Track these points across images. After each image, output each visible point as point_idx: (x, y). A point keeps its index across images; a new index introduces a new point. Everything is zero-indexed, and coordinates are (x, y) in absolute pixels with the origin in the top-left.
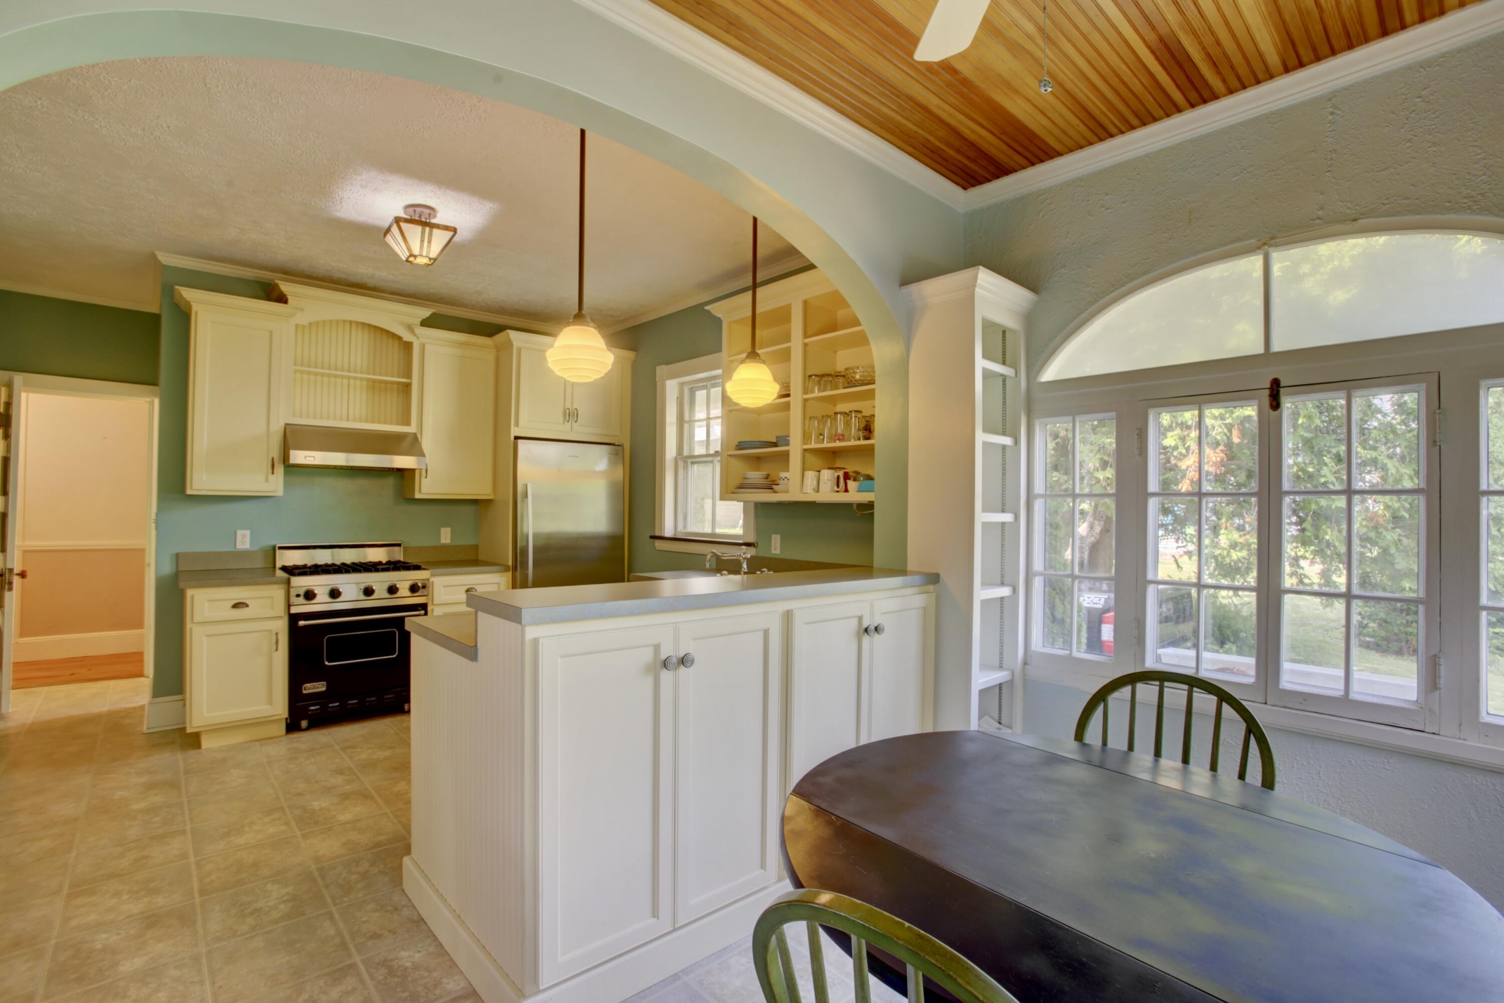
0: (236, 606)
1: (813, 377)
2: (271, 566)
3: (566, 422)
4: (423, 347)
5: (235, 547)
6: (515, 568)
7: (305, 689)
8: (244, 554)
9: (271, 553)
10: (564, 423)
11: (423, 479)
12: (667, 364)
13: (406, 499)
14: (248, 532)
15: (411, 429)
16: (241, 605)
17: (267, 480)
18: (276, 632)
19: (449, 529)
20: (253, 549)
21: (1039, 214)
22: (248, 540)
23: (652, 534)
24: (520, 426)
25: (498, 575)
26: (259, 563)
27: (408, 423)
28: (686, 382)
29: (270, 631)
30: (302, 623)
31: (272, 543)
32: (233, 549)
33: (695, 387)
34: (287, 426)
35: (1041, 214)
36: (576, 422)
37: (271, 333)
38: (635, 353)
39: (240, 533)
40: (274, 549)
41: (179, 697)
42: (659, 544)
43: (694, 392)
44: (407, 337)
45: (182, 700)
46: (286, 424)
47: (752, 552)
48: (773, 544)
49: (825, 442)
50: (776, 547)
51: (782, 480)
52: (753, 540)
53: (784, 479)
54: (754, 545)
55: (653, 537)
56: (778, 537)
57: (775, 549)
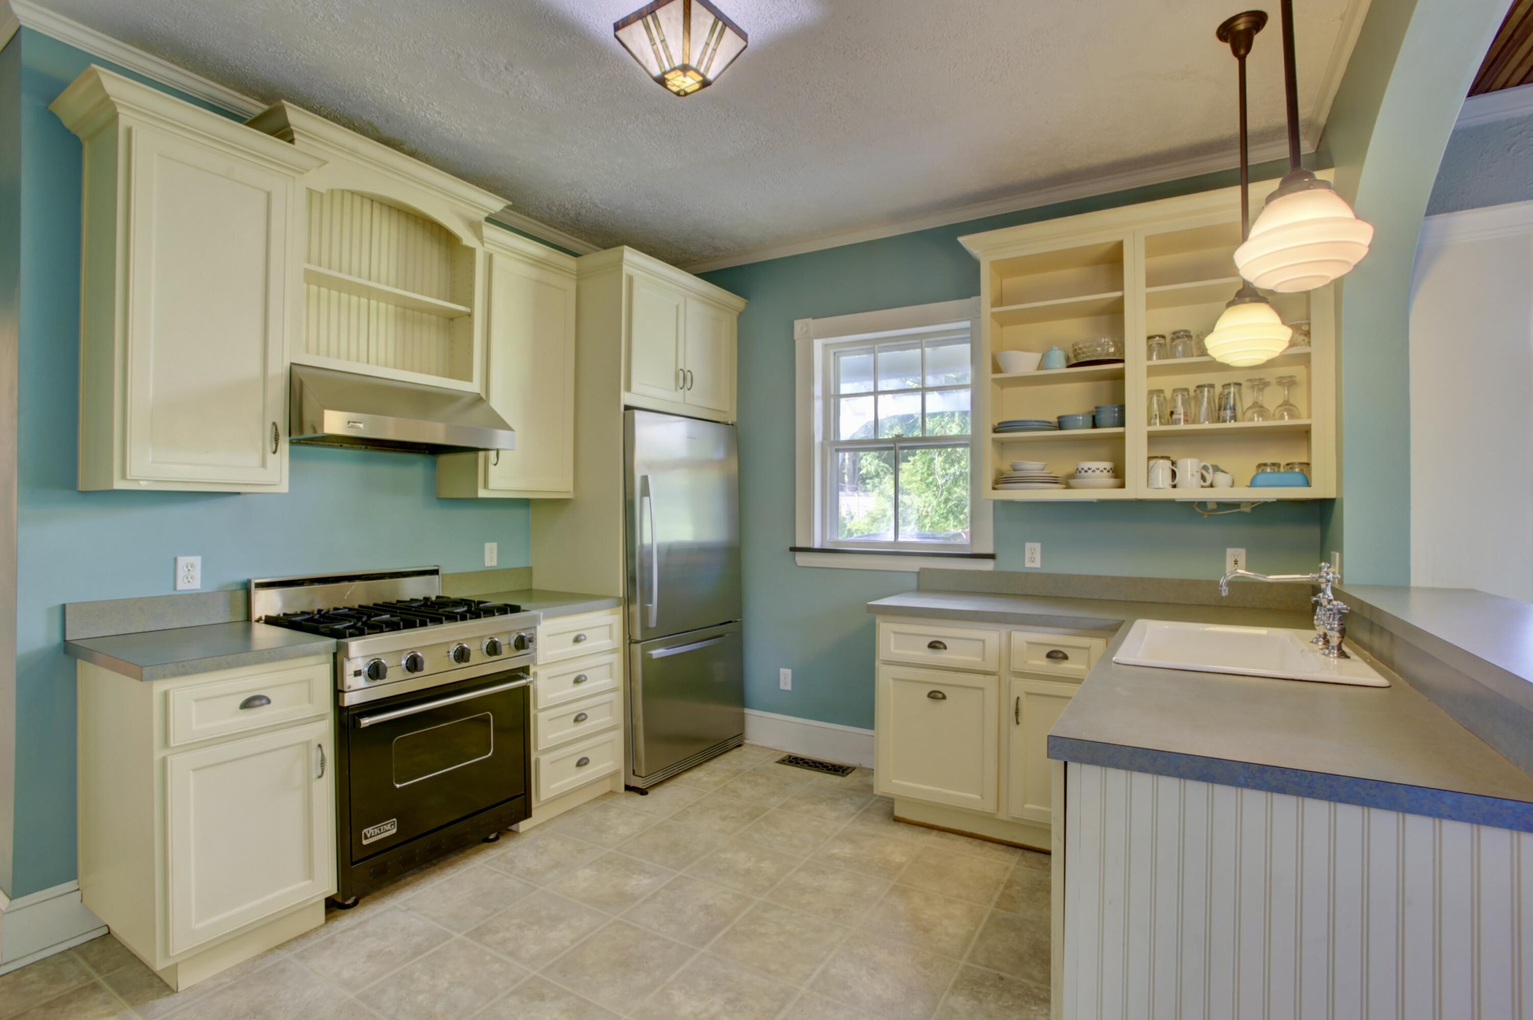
0: (248, 704)
1: (1157, 338)
2: (241, 617)
3: (679, 390)
4: (490, 258)
5: (175, 589)
6: (628, 600)
7: (366, 838)
8: (194, 598)
9: (241, 594)
10: (676, 390)
11: (492, 468)
12: (814, 318)
13: (439, 499)
14: (197, 560)
15: (474, 387)
16: (257, 702)
17: (264, 465)
18: (317, 744)
19: (495, 545)
20: (208, 589)
21: (1509, 150)
22: (197, 573)
23: (792, 546)
24: (632, 391)
25: (608, 612)
26: (219, 614)
27: (468, 378)
28: (831, 345)
29: (308, 743)
30: (366, 722)
31: (243, 577)
32: (171, 592)
33: (838, 352)
34: (294, 367)
35: (1513, 149)
36: (689, 389)
37: (269, 195)
38: (746, 301)
39: (182, 561)
40: (246, 589)
41: (71, 885)
42: (802, 559)
43: (838, 357)
44: (468, 239)
45: (78, 890)
46: (292, 364)
47: (987, 566)
48: (1028, 555)
49: (1182, 423)
50: (1034, 558)
51: (1083, 472)
52: (989, 550)
53: (1086, 471)
54: (991, 557)
55: (794, 549)
56: (1037, 546)
57: (1032, 562)
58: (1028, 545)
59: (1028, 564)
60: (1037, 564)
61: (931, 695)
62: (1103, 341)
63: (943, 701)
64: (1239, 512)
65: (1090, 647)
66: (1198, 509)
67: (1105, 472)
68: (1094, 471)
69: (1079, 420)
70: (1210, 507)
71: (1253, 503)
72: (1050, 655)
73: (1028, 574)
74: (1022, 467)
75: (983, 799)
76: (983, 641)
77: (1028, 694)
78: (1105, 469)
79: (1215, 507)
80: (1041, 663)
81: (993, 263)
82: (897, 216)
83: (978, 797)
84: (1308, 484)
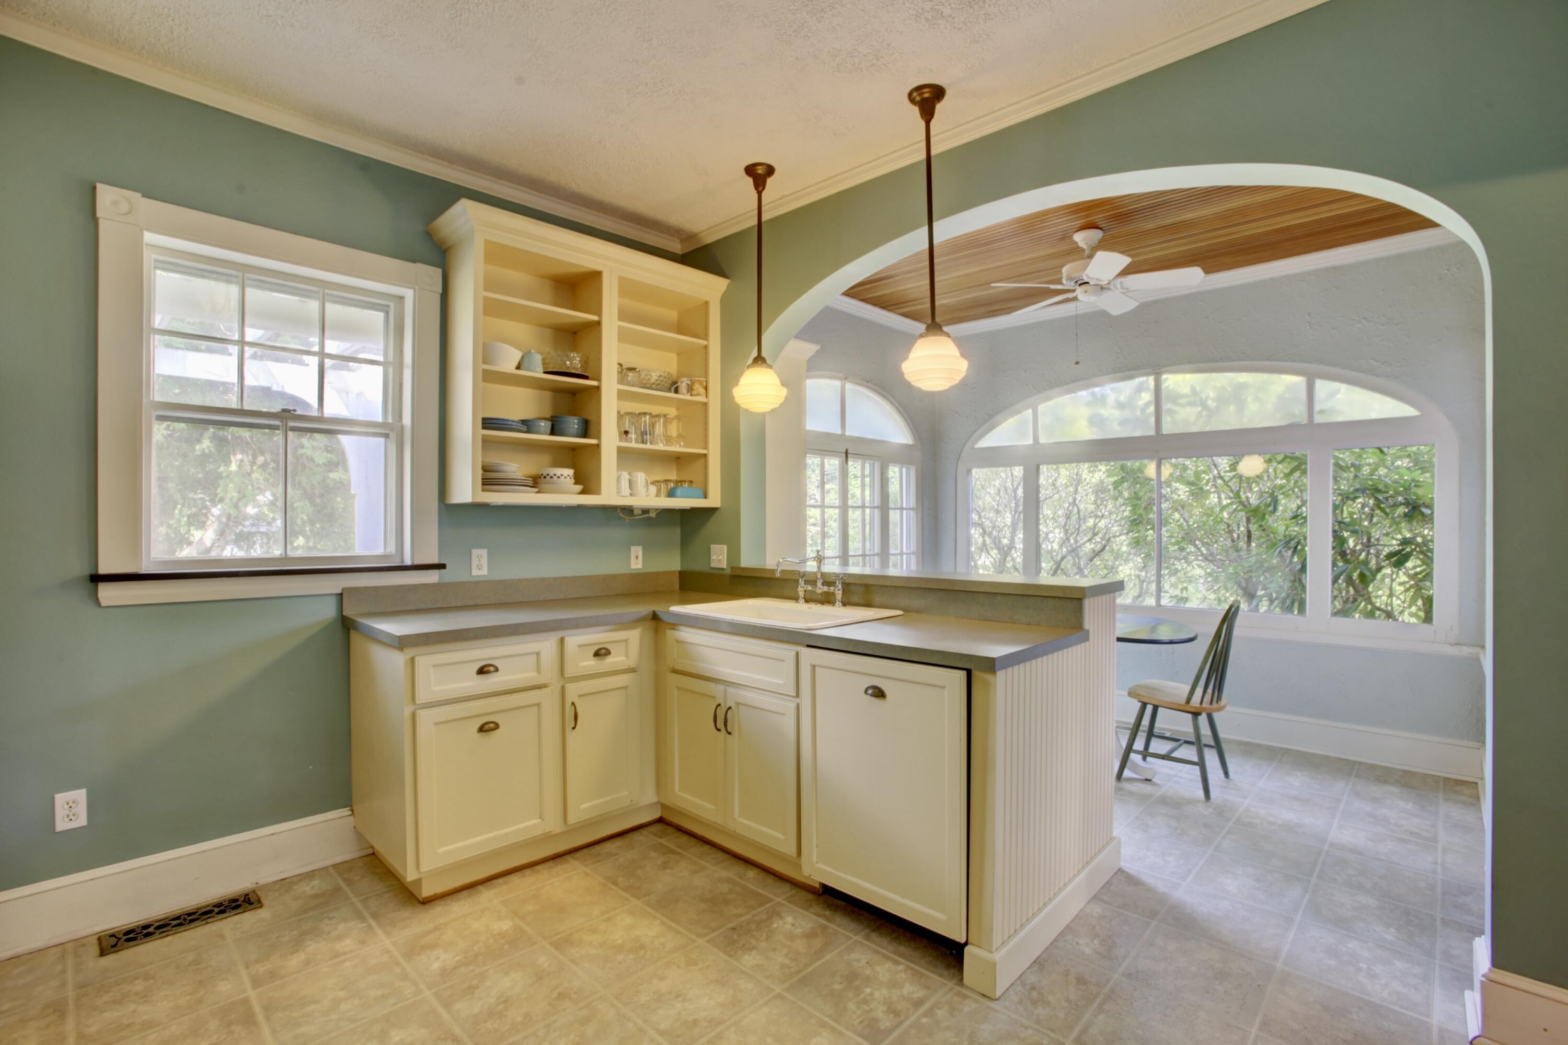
42: (108, 594)
47: (432, 577)
48: (475, 562)
49: (633, 442)
50: (481, 566)
51: (555, 478)
52: (435, 560)
53: (558, 477)
54: (441, 566)
55: (97, 579)
56: (484, 552)
57: (479, 569)
58: (475, 552)
59: (475, 572)
60: (484, 572)
61: (484, 729)
62: (572, 355)
63: (498, 731)
64: (648, 517)
65: (628, 639)
66: (621, 514)
67: (568, 478)
68: (551, 477)
69: (541, 426)
70: (636, 512)
71: (656, 510)
72: (597, 654)
73: (477, 583)
74: (505, 468)
75: (543, 820)
76: (538, 654)
77: (580, 696)
78: (569, 476)
79: (640, 512)
80: (590, 664)
81: (488, 243)
82: (320, 115)
83: (538, 820)
84: (705, 497)
